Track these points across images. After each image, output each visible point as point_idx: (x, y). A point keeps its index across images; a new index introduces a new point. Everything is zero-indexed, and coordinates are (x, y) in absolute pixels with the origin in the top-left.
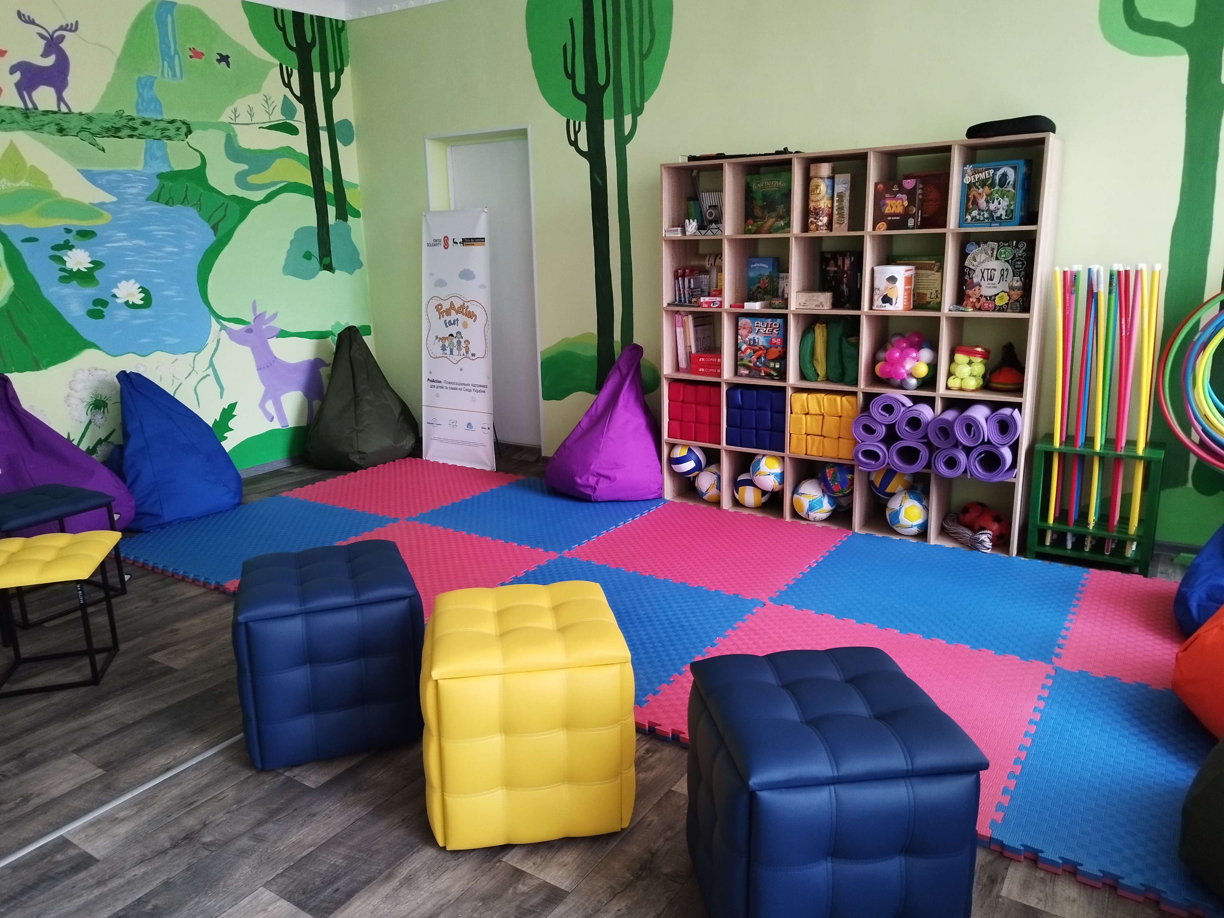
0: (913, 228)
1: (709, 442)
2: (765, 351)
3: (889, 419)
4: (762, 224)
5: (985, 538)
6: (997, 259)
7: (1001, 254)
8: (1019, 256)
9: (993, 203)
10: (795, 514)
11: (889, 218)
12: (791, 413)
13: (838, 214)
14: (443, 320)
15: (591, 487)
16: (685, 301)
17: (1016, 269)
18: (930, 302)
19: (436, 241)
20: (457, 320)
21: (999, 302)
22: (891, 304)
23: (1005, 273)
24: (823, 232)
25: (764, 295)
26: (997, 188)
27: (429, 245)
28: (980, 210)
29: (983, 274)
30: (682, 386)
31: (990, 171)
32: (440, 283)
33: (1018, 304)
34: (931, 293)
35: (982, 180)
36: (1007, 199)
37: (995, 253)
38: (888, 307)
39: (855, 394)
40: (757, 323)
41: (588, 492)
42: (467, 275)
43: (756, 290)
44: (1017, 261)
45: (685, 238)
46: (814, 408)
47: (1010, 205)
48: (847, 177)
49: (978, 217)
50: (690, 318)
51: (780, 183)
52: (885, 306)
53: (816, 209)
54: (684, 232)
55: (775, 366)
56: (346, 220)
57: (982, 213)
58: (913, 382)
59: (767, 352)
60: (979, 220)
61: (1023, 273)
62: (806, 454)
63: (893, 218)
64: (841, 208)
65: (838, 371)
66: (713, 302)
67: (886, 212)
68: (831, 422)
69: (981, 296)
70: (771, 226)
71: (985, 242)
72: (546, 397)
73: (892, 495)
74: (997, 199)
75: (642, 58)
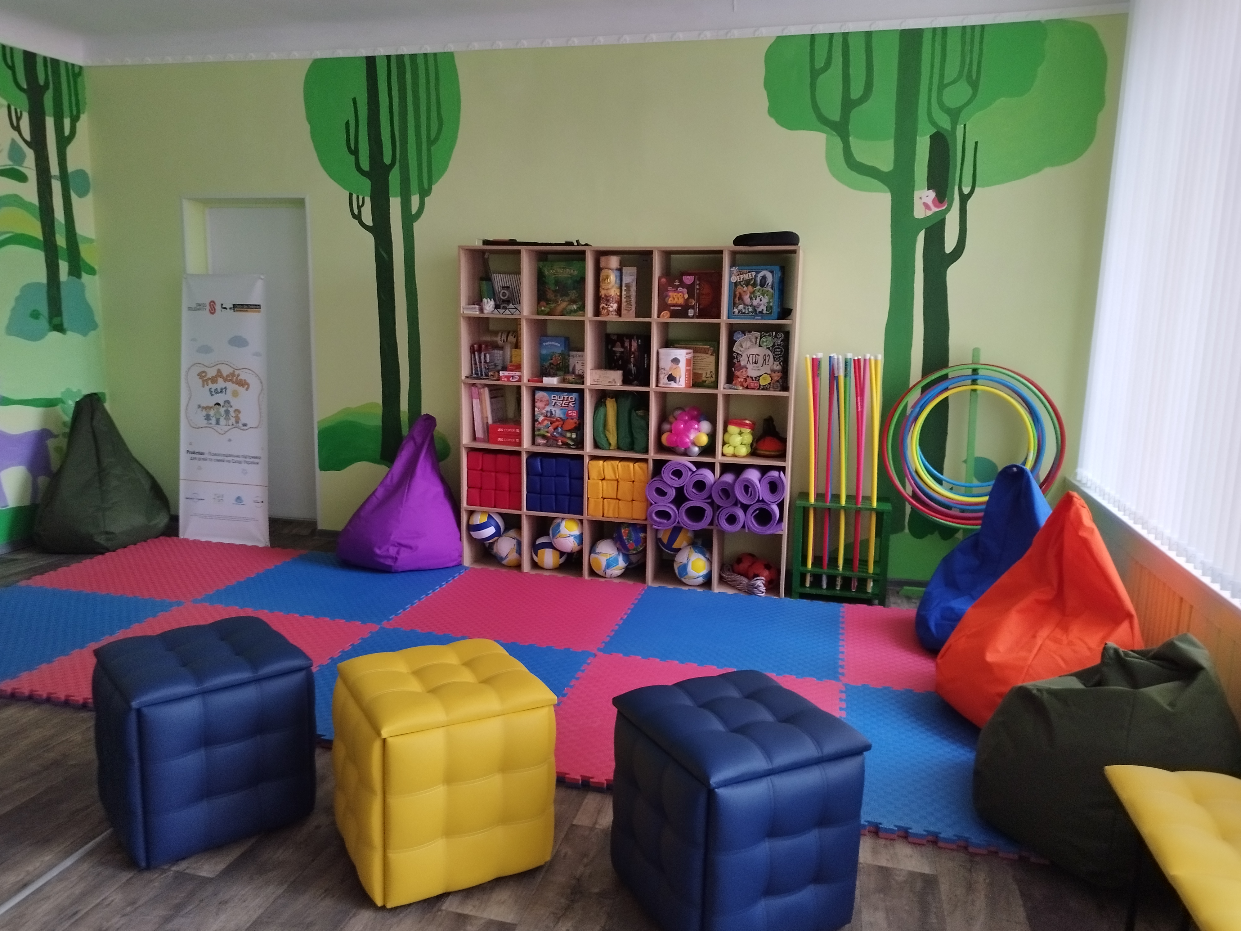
0: (693, 318)
1: (509, 508)
2: (562, 422)
3: (678, 483)
4: (555, 307)
5: (760, 583)
6: (760, 346)
7: (763, 342)
8: (778, 345)
9: (756, 299)
10: (592, 573)
11: (672, 308)
12: (589, 479)
13: (627, 301)
14: (207, 388)
15: (392, 558)
16: (482, 375)
17: (776, 355)
18: (706, 381)
19: (199, 305)
20: (225, 388)
21: (763, 382)
22: (675, 382)
23: (767, 358)
24: (613, 317)
25: (557, 370)
26: (758, 287)
27: (190, 309)
28: (745, 304)
29: (748, 358)
30: (480, 454)
31: (753, 273)
32: (205, 349)
33: (778, 384)
34: (706, 374)
35: (746, 280)
36: (766, 297)
37: (758, 341)
38: (673, 384)
39: (646, 461)
40: (554, 397)
41: (389, 562)
42: (238, 342)
43: (548, 366)
44: (777, 348)
45: (482, 315)
46: (609, 474)
47: (769, 302)
48: (634, 270)
49: (744, 311)
50: (486, 390)
51: (572, 271)
52: (670, 384)
53: (607, 297)
54: (481, 310)
55: (571, 436)
56: (79, 276)
57: (747, 307)
58: (696, 450)
59: (563, 423)
60: (744, 313)
61: (782, 359)
62: (603, 516)
63: (675, 308)
64: (628, 297)
65: (628, 440)
66: (512, 376)
67: (669, 302)
68: (625, 487)
69: (748, 376)
70: (564, 309)
71: (750, 332)
72: (323, 468)
73: (678, 550)
74: (759, 296)
75: (431, 143)
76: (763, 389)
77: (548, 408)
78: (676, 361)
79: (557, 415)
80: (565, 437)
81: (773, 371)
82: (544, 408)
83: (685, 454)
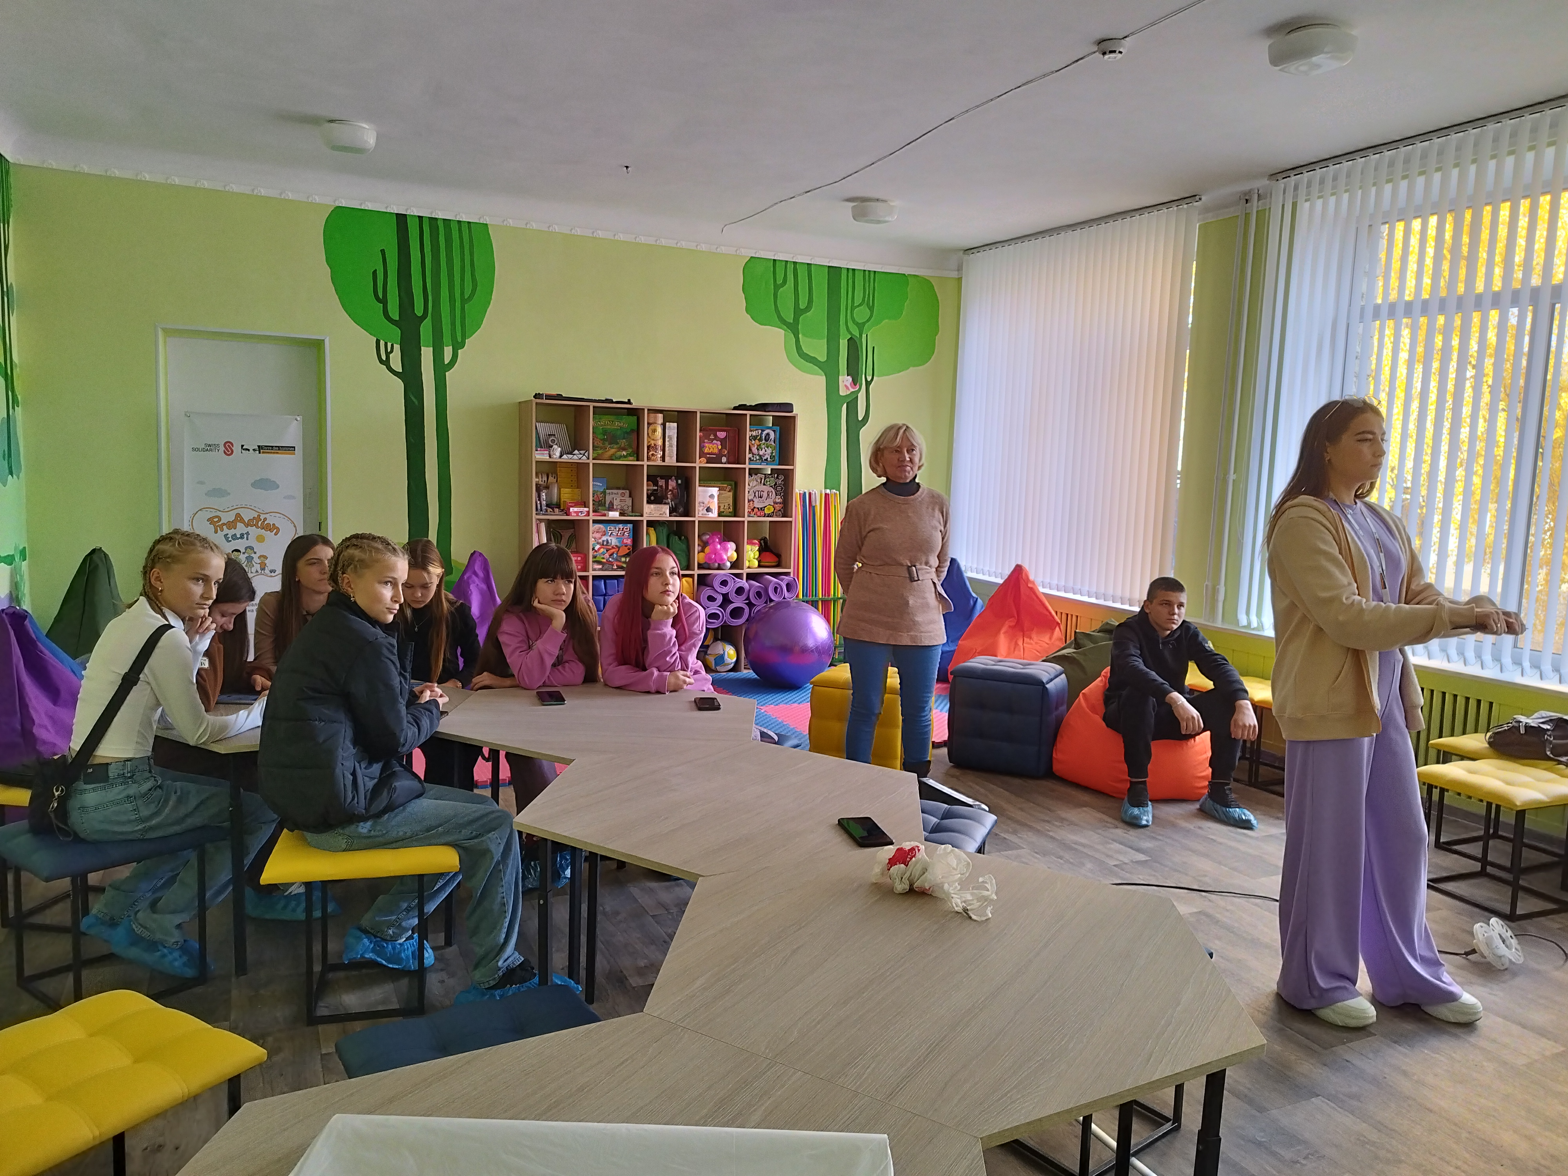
0: (724, 463)
2: (617, 549)
3: (724, 590)
6: (764, 484)
7: (767, 482)
9: (762, 450)
11: (708, 456)
13: (669, 450)
14: (221, 534)
17: (779, 491)
18: (724, 511)
19: (210, 445)
20: (248, 533)
21: (767, 511)
23: (770, 493)
24: (659, 463)
26: (764, 441)
27: (194, 449)
29: (755, 493)
32: (218, 492)
33: (782, 512)
36: (770, 449)
37: (762, 481)
38: (710, 514)
39: (691, 576)
40: (610, 528)
44: (780, 487)
45: (551, 460)
47: (773, 452)
48: (675, 425)
51: (622, 424)
52: (707, 514)
53: (655, 445)
54: (550, 455)
57: (755, 456)
58: (728, 564)
59: (619, 550)
61: (783, 494)
63: (711, 456)
64: (671, 446)
66: (581, 512)
67: (706, 451)
69: (755, 507)
74: (765, 448)
75: (464, 301)
76: (768, 516)
77: (604, 538)
78: (712, 496)
79: (613, 544)
80: (620, 561)
81: (775, 503)
82: (600, 538)
83: (719, 568)
